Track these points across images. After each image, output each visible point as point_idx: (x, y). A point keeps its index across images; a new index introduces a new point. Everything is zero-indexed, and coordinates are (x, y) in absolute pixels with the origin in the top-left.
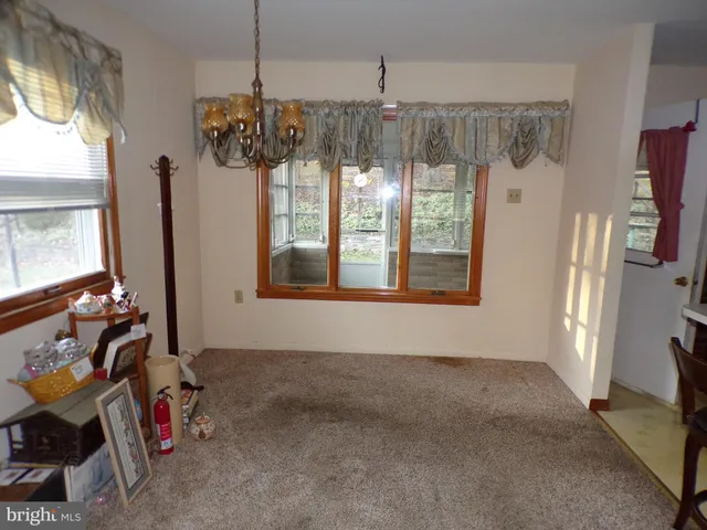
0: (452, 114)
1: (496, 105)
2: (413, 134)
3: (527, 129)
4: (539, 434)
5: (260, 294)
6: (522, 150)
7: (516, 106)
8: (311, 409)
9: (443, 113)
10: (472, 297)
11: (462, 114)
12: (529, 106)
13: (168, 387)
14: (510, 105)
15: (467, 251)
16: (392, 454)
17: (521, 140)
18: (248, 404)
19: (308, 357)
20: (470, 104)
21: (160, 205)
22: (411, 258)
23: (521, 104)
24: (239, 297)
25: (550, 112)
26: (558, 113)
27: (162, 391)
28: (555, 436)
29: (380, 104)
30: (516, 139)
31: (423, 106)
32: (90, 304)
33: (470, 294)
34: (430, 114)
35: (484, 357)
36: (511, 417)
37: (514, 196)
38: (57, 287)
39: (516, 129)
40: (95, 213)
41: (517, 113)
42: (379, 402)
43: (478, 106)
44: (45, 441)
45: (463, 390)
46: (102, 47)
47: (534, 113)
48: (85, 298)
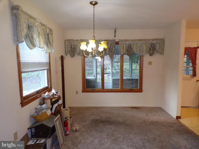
0: (133, 42)
1: (144, 40)
2: (123, 48)
3: (153, 46)
4: (164, 126)
5: (83, 92)
6: (152, 51)
7: (149, 40)
8: (102, 122)
9: (131, 42)
10: (140, 90)
11: (136, 42)
12: (153, 40)
13: (67, 117)
14: (148, 40)
15: (138, 78)
16: (128, 133)
17: (151, 48)
18: (85, 121)
19: (97, 108)
20: (137, 40)
21: (61, 68)
22: (124, 80)
23: (151, 39)
24: (77, 92)
25: (158, 41)
26: (161, 42)
27: (66, 118)
28: (169, 126)
29: (115, 40)
30: (150, 48)
31: (126, 41)
32: (48, 95)
33: (139, 89)
34: (127, 43)
35: (144, 106)
36: (156, 122)
37: (150, 63)
38: (39, 91)
39: (150, 46)
40: (46, 71)
41: (150, 42)
42: (120, 120)
43: (140, 40)
44: (41, 132)
45: (141, 115)
46: (49, 29)
47: (154, 42)
48: (47, 93)
